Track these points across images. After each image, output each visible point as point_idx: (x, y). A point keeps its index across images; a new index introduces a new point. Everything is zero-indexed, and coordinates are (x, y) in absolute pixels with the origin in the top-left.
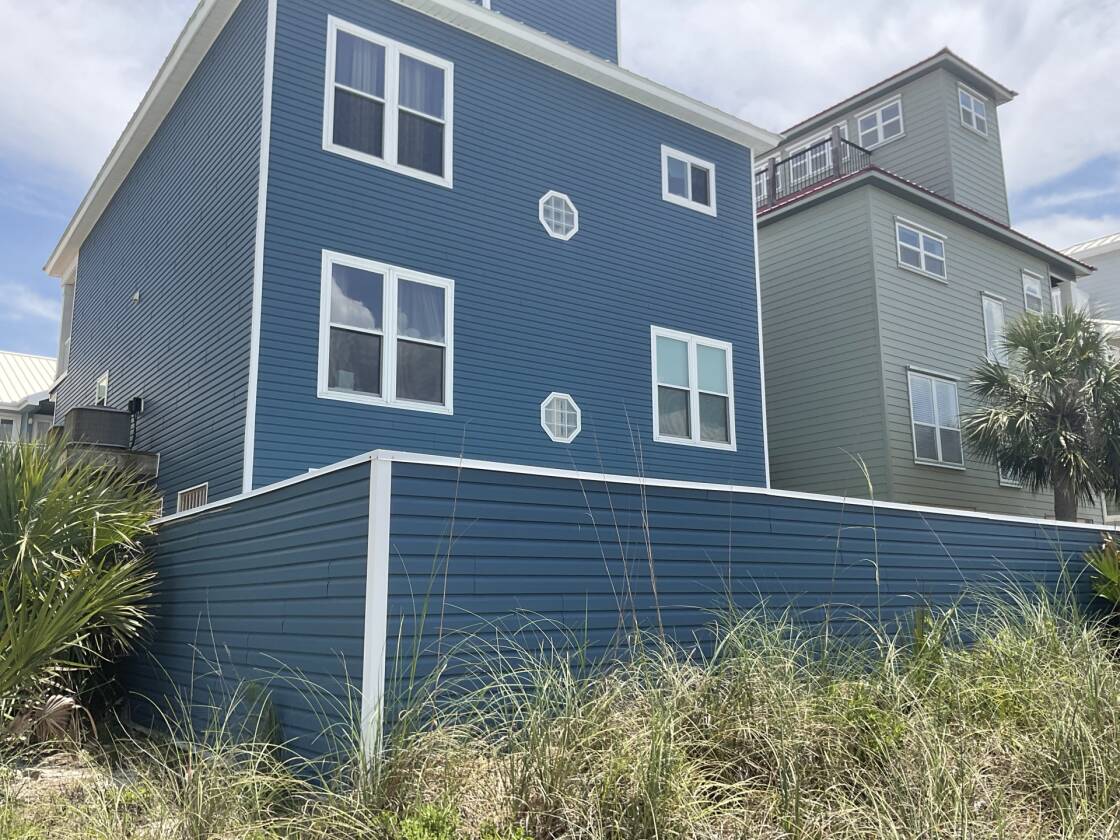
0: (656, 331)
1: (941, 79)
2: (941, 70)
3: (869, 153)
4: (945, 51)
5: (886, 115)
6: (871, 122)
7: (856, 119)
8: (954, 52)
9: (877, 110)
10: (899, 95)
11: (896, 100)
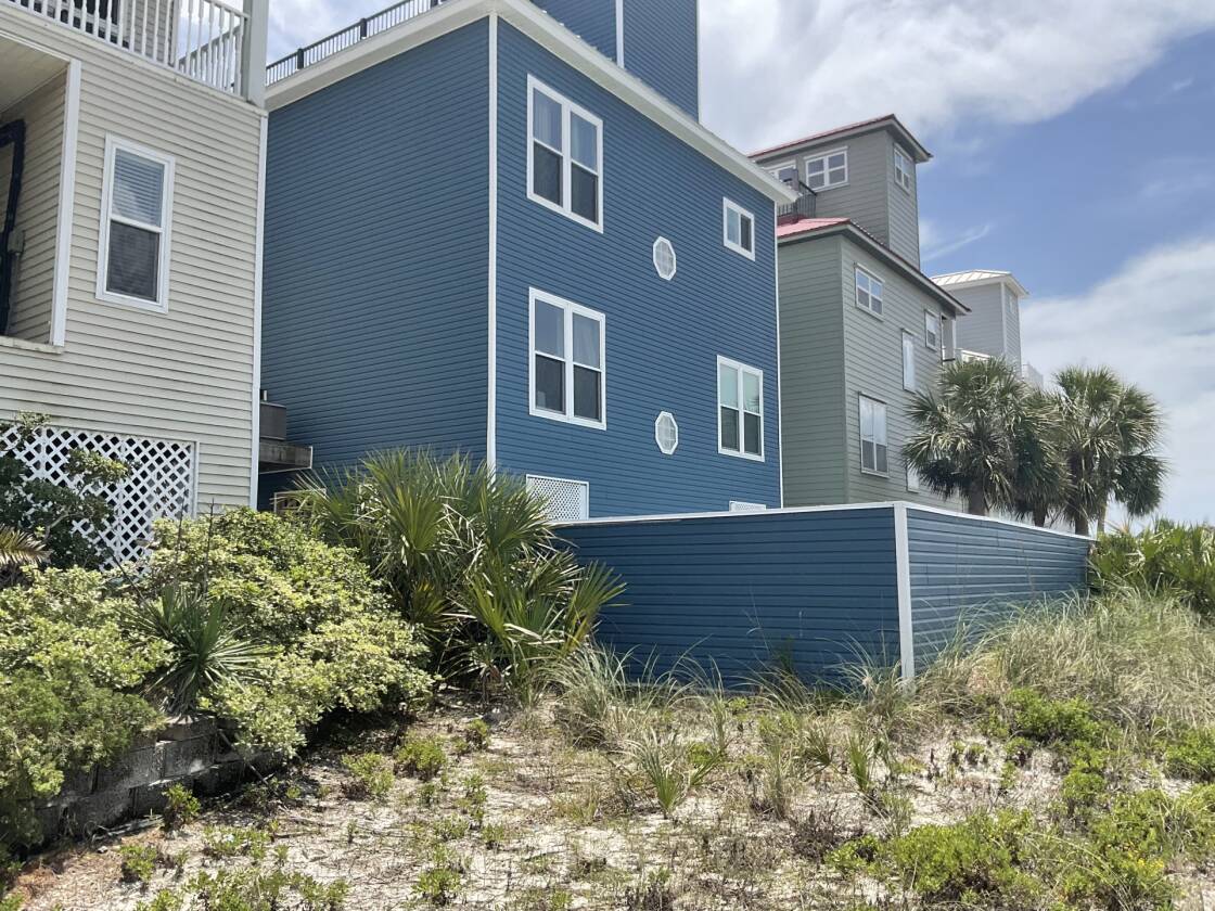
0: (721, 359)
1: (884, 139)
2: (885, 132)
3: (815, 194)
4: (892, 117)
5: (835, 161)
6: (819, 165)
7: (804, 162)
8: (898, 119)
9: (825, 157)
10: (846, 147)
11: (842, 150)
